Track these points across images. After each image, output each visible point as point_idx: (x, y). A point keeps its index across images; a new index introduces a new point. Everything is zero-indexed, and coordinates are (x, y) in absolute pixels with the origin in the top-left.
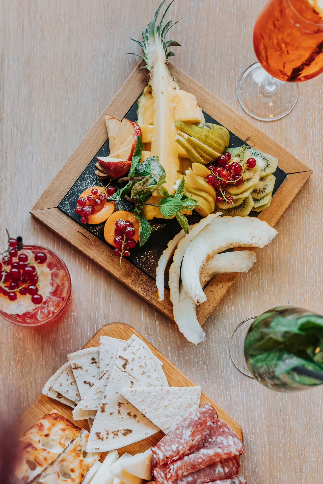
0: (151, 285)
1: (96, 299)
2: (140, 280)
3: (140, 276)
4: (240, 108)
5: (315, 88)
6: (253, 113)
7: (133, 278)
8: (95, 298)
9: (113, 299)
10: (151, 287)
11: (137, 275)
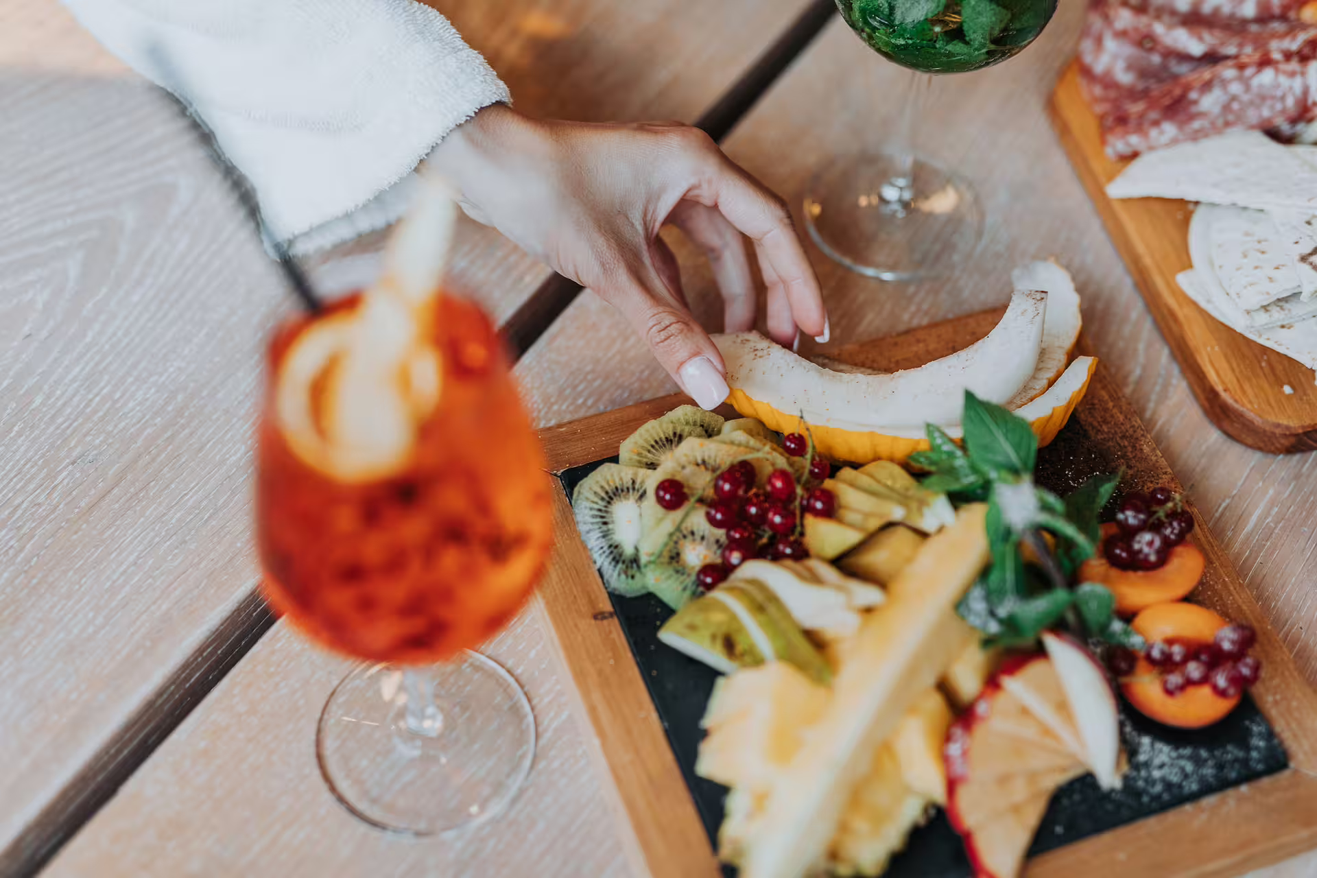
0: (1111, 444)
1: (1272, 525)
2: (1136, 469)
3: (1129, 477)
4: (542, 742)
5: (285, 663)
6: (515, 704)
7: (1152, 482)
8: (1275, 528)
9: (1224, 501)
10: (1112, 439)
11: (1137, 484)
